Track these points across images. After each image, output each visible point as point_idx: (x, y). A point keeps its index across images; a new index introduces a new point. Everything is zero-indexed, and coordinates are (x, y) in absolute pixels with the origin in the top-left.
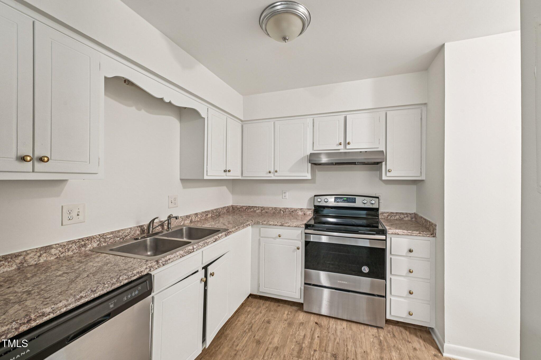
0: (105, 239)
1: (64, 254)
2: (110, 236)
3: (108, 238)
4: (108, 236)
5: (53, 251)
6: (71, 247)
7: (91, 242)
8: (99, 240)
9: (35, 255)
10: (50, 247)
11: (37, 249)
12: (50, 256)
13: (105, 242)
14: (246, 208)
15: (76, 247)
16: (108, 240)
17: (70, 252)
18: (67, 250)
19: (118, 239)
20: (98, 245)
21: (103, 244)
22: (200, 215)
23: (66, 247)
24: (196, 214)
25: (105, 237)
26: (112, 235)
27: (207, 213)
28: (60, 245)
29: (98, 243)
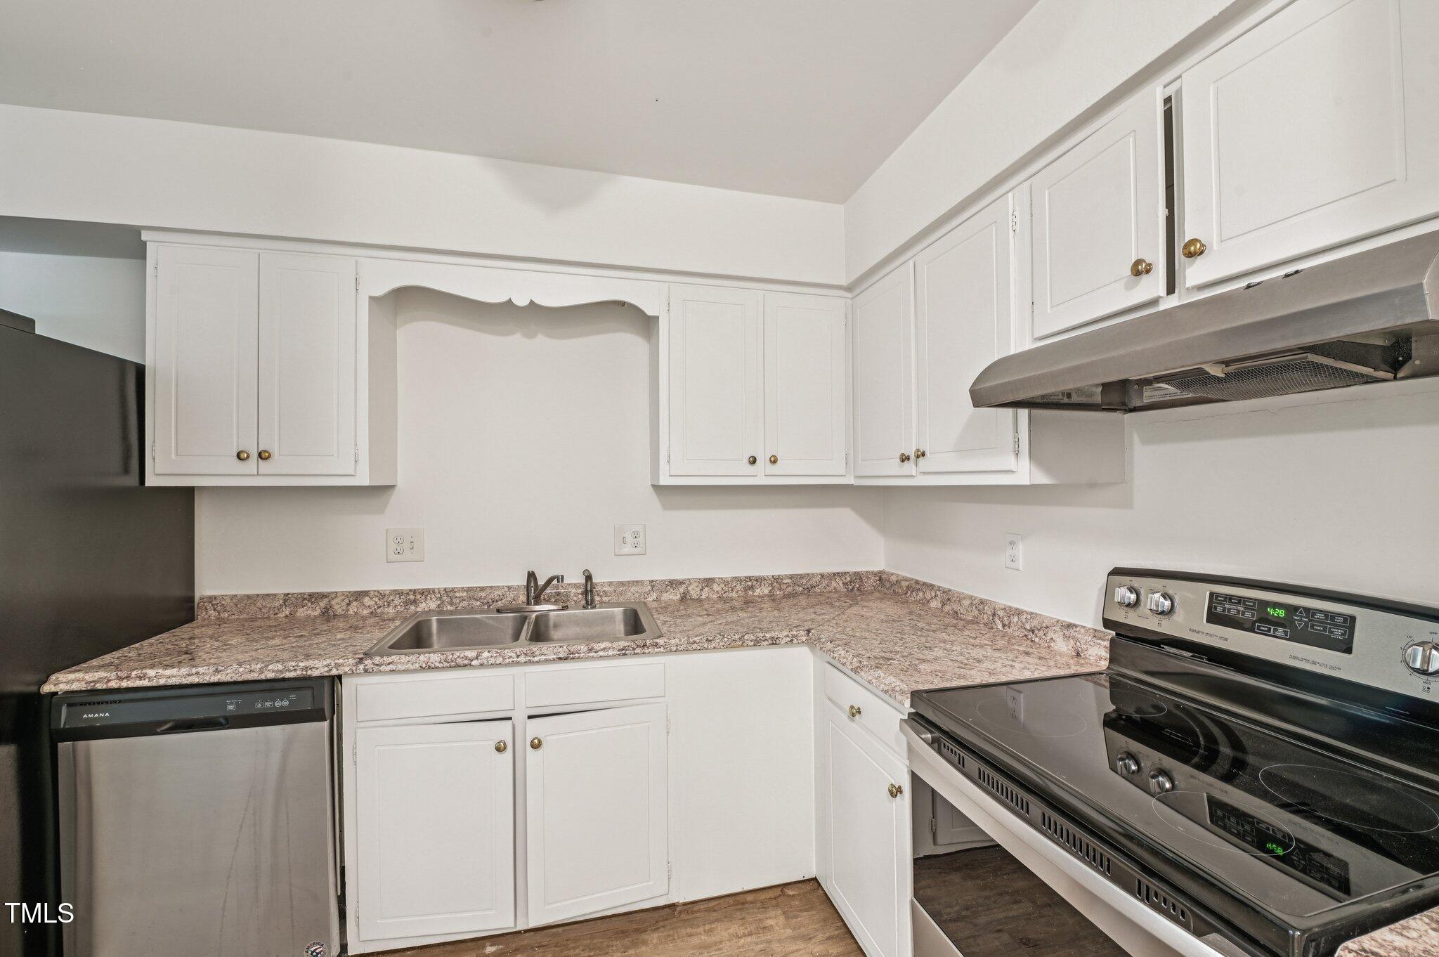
0: (451, 598)
1: (381, 608)
2: (461, 594)
3: (456, 597)
4: (457, 595)
5: (367, 601)
6: (393, 600)
7: (426, 598)
8: (441, 598)
9: (343, 600)
10: (366, 593)
11: (349, 592)
12: (363, 607)
13: (451, 604)
14: (908, 588)
15: (400, 601)
16: (458, 601)
17: (391, 608)
18: (386, 603)
19: (478, 603)
20: (439, 606)
21: (449, 608)
22: (723, 585)
23: (385, 599)
24: (709, 582)
25: (451, 594)
26: (465, 594)
27: (750, 583)
28: (381, 595)
29: (439, 602)
